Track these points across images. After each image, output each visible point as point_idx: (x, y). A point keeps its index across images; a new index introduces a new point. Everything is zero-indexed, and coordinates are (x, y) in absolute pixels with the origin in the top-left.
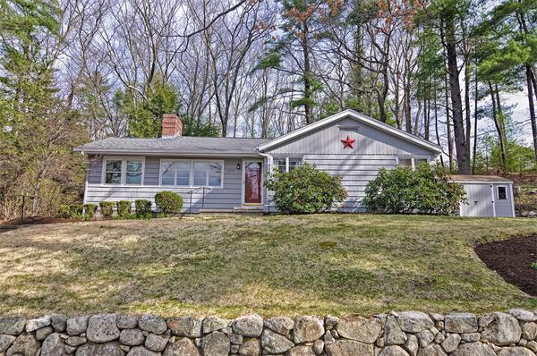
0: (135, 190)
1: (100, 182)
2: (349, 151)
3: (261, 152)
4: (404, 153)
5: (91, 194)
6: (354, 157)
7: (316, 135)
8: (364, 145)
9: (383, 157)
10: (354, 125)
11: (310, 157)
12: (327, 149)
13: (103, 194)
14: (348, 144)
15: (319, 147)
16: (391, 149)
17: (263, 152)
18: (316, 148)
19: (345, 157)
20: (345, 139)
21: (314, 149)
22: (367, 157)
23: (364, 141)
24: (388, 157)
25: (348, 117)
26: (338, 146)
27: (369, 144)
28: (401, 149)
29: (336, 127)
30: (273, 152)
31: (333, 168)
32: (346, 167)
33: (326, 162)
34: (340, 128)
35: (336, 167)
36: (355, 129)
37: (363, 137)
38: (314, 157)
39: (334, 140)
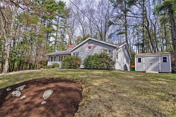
1: (50, 61)
2: (90, 50)
4: (105, 48)
6: (91, 51)
7: (82, 46)
8: (94, 47)
9: (99, 50)
12: (85, 50)
14: (89, 48)
15: (83, 49)
16: (101, 48)
17: (70, 52)
19: (89, 52)
20: (89, 46)
22: (94, 51)
25: (89, 40)
26: (87, 49)
29: (87, 43)
30: (73, 52)
33: (84, 54)
34: (88, 43)
35: (86, 55)
36: (92, 43)
37: (94, 45)
38: (81, 52)
39: (87, 47)
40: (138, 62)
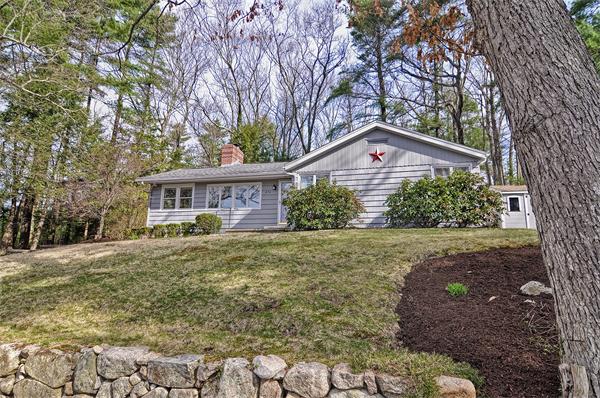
0: (186, 214)
1: (159, 208)
2: (380, 164)
3: (288, 171)
4: (440, 162)
5: (152, 219)
6: (384, 170)
7: (343, 150)
8: (395, 156)
9: (416, 168)
10: (384, 136)
11: (337, 173)
12: (355, 164)
13: (161, 218)
14: (375, 157)
15: (347, 163)
16: (426, 159)
17: (290, 171)
18: (344, 164)
19: (374, 171)
20: (373, 152)
21: (342, 165)
22: (398, 169)
23: (396, 152)
24: (422, 168)
25: (377, 129)
26: (367, 161)
27: (401, 155)
28: (437, 158)
29: (364, 141)
30: (300, 170)
31: (360, 182)
32: (376, 182)
33: (353, 177)
34: (369, 141)
35: (365, 182)
36: (385, 141)
37: (394, 148)
38: (341, 173)
39: (362, 154)
40: (512, 210)
